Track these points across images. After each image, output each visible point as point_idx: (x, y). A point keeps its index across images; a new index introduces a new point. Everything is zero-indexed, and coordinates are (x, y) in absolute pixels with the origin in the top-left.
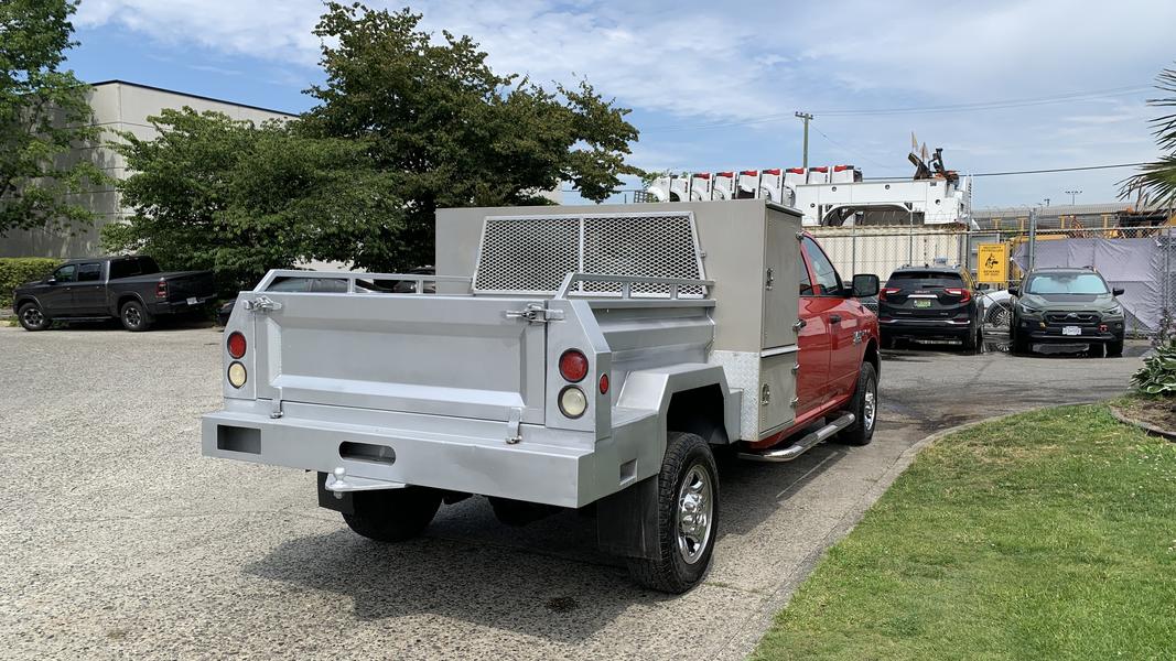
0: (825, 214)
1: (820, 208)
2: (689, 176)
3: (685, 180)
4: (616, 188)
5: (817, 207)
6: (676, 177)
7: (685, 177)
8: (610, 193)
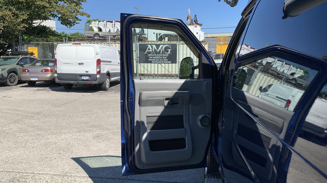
0: (158, 37)
1: (157, 34)
2: (105, 21)
3: (103, 23)
4: (77, 22)
5: (155, 34)
6: (100, 22)
7: (103, 21)
8: (75, 24)
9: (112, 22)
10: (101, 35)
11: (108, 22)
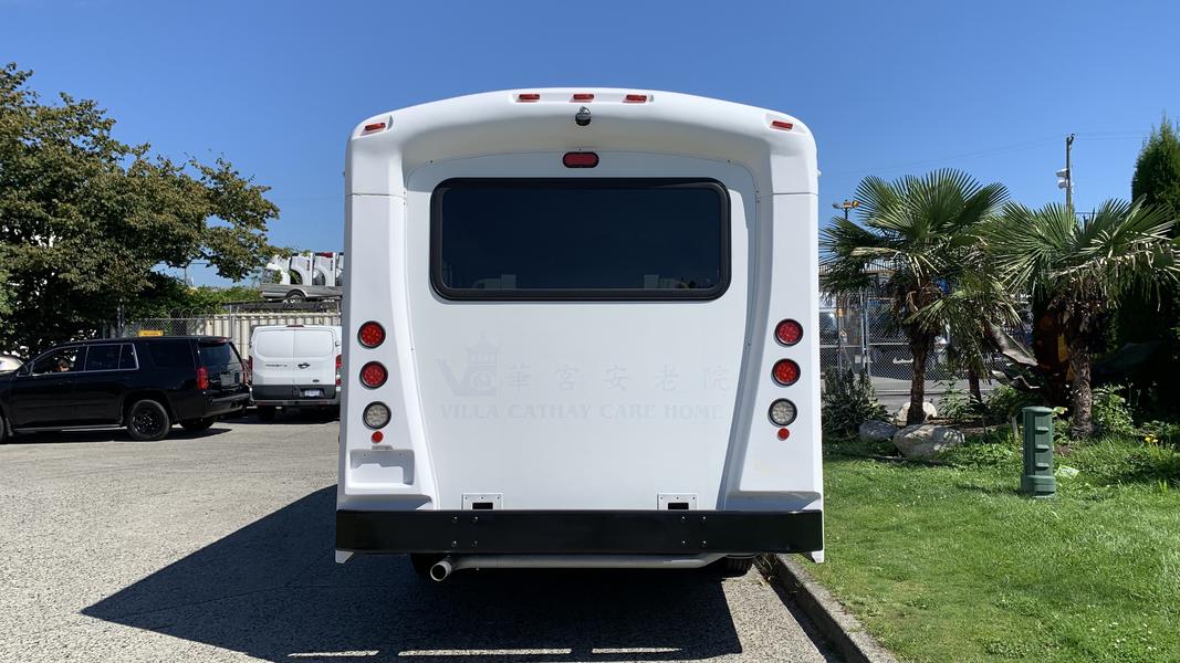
2: (311, 254)
3: (306, 258)
6: (296, 255)
7: (305, 254)
8: (249, 272)
9: (330, 256)
10: (307, 295)
11: (317, 254)
